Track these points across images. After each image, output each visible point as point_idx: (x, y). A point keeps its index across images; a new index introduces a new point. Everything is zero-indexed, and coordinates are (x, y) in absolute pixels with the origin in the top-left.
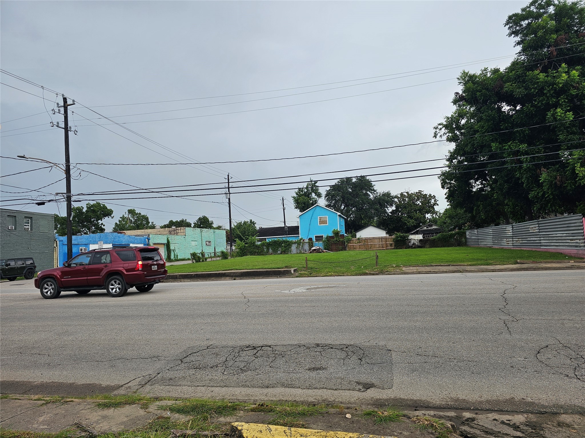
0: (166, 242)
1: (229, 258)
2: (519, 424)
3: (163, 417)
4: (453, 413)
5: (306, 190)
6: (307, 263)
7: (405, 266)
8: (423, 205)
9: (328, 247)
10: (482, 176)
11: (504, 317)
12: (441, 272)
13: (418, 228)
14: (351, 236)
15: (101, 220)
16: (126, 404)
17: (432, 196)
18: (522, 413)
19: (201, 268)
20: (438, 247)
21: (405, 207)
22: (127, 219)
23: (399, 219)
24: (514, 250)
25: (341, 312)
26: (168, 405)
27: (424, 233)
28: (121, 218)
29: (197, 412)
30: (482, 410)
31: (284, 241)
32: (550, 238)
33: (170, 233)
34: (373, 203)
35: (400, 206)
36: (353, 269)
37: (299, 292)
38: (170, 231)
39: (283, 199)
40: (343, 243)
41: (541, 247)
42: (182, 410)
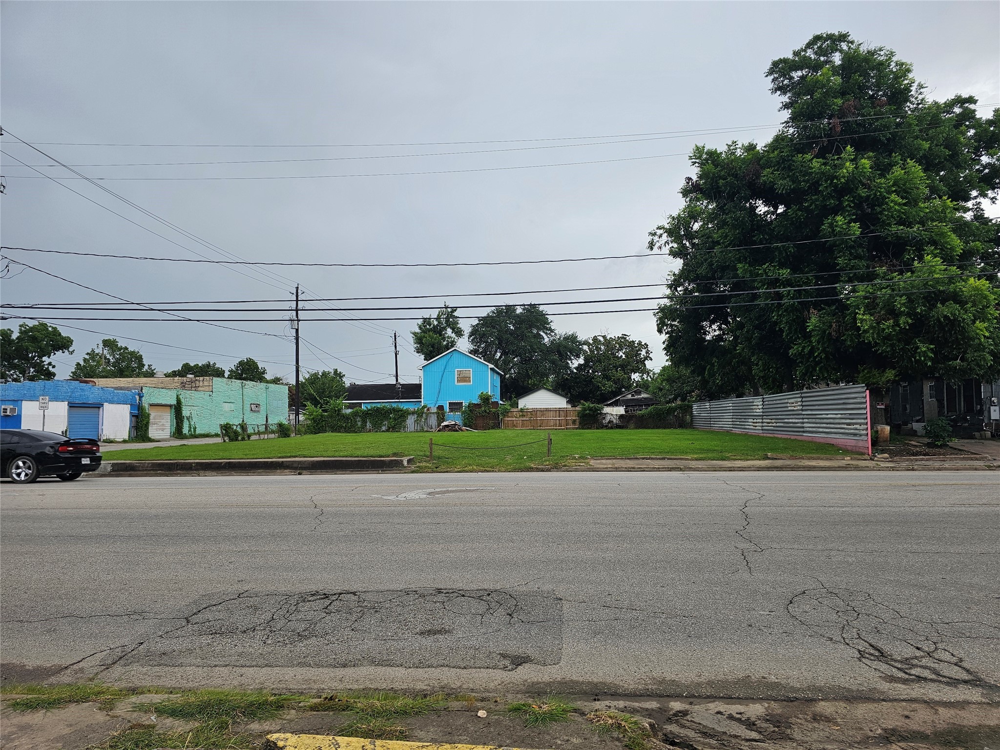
0: (174, 402)
1: (293, 435)
2: (754, 720)
3: (140, 726)
4: (655, 703)
5: (436, 323)
6: (431, 449)
7: (594, 457)
8: (628, 358)
9: (470, 421)
10: (721, 317)
11: (743, 545)
12: (651, 470)
13: (619, 395)
14: (510, 405)
15: (49, 357)
16: (70, 701)
17: (643, 344)
18: (761, 701)
19: (237, 452)
20: (649, 428)
21: (600, 361)
22: (100, 357)
23: (589, 380)
24: (763, 437)
25: (482, 533)
26: (154, 702)
27: (627, 404)
28: (88, 354)
29: (208, 713)
30: (699, 697)
31: (394, 409)
32: (818, 421)
33: (183, 386)
34: (548, 351)
35: (591, 358)
36: (510, 461)
37: (413, 498)
38: (182, 383)
39: (395, 336)
40: (496, 416)
41: (804, 434)
42: (180, 711)
